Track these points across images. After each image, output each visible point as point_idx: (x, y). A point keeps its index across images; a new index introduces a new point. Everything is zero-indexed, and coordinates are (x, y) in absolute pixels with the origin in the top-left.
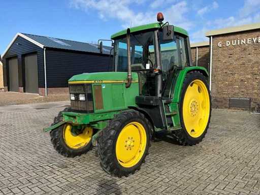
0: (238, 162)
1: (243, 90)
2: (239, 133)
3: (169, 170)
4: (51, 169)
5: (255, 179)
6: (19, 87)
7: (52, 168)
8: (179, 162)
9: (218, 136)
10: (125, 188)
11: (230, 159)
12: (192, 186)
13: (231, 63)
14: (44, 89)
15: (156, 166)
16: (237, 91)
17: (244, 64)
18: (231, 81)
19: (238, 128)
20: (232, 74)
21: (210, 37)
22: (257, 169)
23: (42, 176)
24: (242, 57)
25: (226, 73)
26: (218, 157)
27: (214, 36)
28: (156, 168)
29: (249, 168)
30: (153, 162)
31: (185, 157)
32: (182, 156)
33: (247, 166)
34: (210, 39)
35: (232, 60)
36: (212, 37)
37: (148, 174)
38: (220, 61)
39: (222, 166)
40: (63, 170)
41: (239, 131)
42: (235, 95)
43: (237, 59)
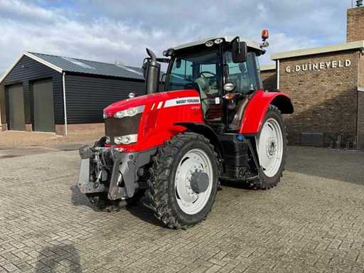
1: (316, 123)
6: (26, 123)
13: (302, 92)
14: (63, 125)
16: (308, 124)
17: (316, 92)
18: (302, 113)
20: (302, 104)
21: (276, 60)
24: (314, 85)
25: (295, 103)
27: (281, 60)
34: (277, 63)
35: (302, 88)
38: (288, 89)
42: (307, 129)
43: (309, 87)
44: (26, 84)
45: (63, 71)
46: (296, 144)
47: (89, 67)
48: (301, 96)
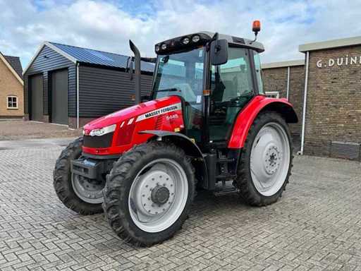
0: (321, 235)
1: (350, 130)
2: (336, 192)
3: (217, 240)
4: (54, 229)
5: (341, 262)
6: (44, 115)
7: (56, 228)
8: (235, 230)
9: (304, 195)
10: (147, 264)
11: (311, 231)
12: (244, 266)
13: (334, 92)
14: (75, 119)
15: (200, 235)
16: (342, 132)
17: (353, 93)
18: (334, 117)
19: (335, 186)
20: (335, 107)
21: (305, 52)
22: (347, 248)
23: (38, 239)
24: (352, 83)
25: (327, 105)
26: (293, 226)
27: (311, 52)
28: (199, 237)
29: (336, 246)
30: (197, 228)
31: (246, 223)
32: (242, 222)
33: (333, 242)
35: (336, 87)
36: (308, 53)
37: (185, 244)
38: (319, 87)
39: (296, 240)
40: (69, 232)
41: (337, 190)
42: (339, 137)
43: (344, 86)
44: (46, 74)
45: (77, 62)
46: (325, 155)
47: (109, 59)
48: (334, 97)
